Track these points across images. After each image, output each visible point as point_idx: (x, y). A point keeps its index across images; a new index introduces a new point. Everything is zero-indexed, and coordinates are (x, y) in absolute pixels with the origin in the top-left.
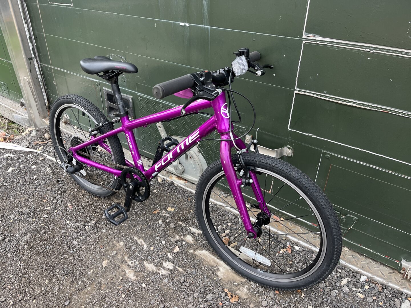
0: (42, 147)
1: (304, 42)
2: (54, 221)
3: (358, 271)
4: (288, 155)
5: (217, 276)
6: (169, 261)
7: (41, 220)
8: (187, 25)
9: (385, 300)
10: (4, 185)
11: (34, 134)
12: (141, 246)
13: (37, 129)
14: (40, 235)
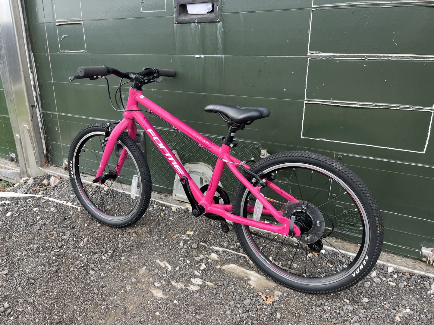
0: (42, 192)
1: (309, 58)
2: (66, 254)
3: (384, 264)
5: (249, 285)
6: (197, 277)
7: (52, 255)
8: (203, 56)
9: (416, 284)
10: (4, 228)
11: (31, 182)
12: (165, 267)
13: (34, 177)
14: (53, 268)
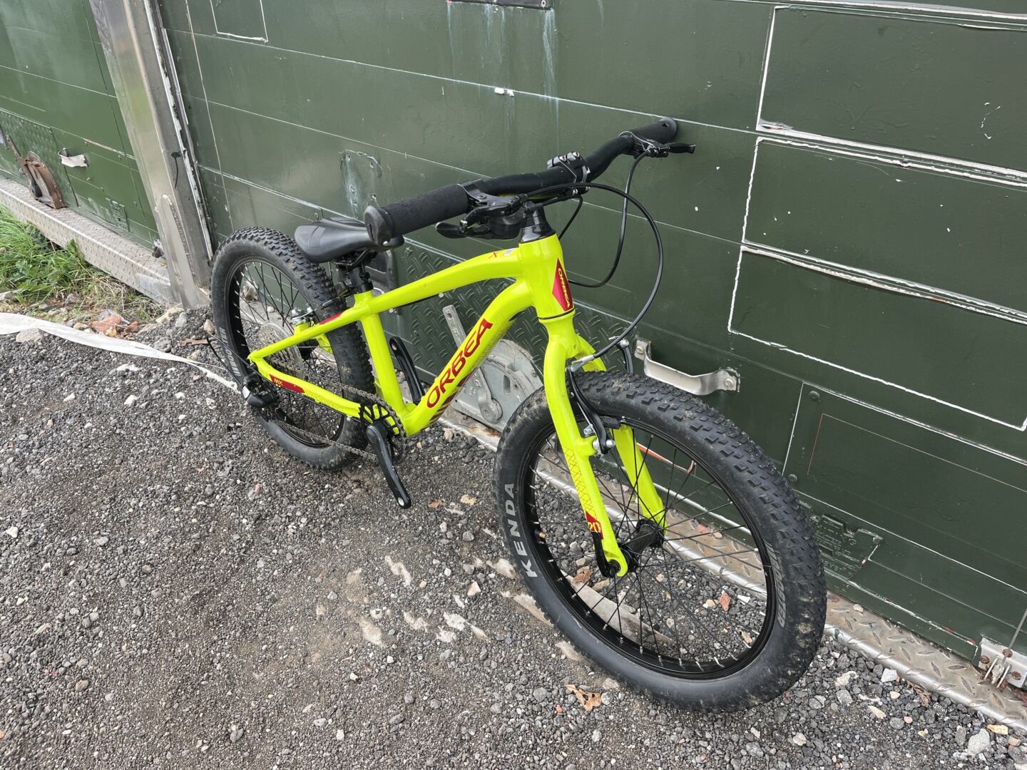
0: (198, 351)
1: (760, 139)
2: (218, 514)
3: (879, 657)
4: (729, 389)
5: (559, 649)
6: (456, 612)
7: (192, 512)
8: (511, 92)
9: (934, 726)
10: (117, 434)
11: (181, 321)
12: (399, 576)
13: (188, 310)
14: (188, 544)
